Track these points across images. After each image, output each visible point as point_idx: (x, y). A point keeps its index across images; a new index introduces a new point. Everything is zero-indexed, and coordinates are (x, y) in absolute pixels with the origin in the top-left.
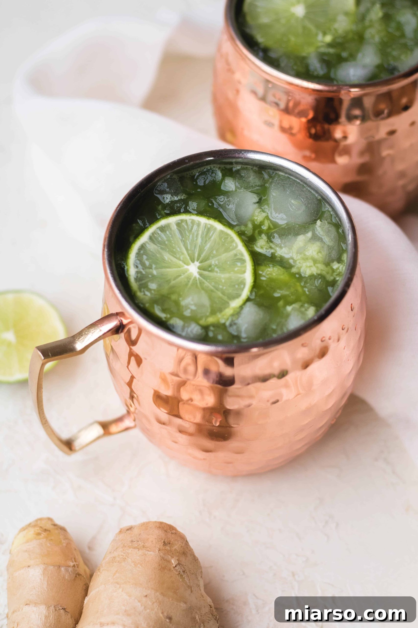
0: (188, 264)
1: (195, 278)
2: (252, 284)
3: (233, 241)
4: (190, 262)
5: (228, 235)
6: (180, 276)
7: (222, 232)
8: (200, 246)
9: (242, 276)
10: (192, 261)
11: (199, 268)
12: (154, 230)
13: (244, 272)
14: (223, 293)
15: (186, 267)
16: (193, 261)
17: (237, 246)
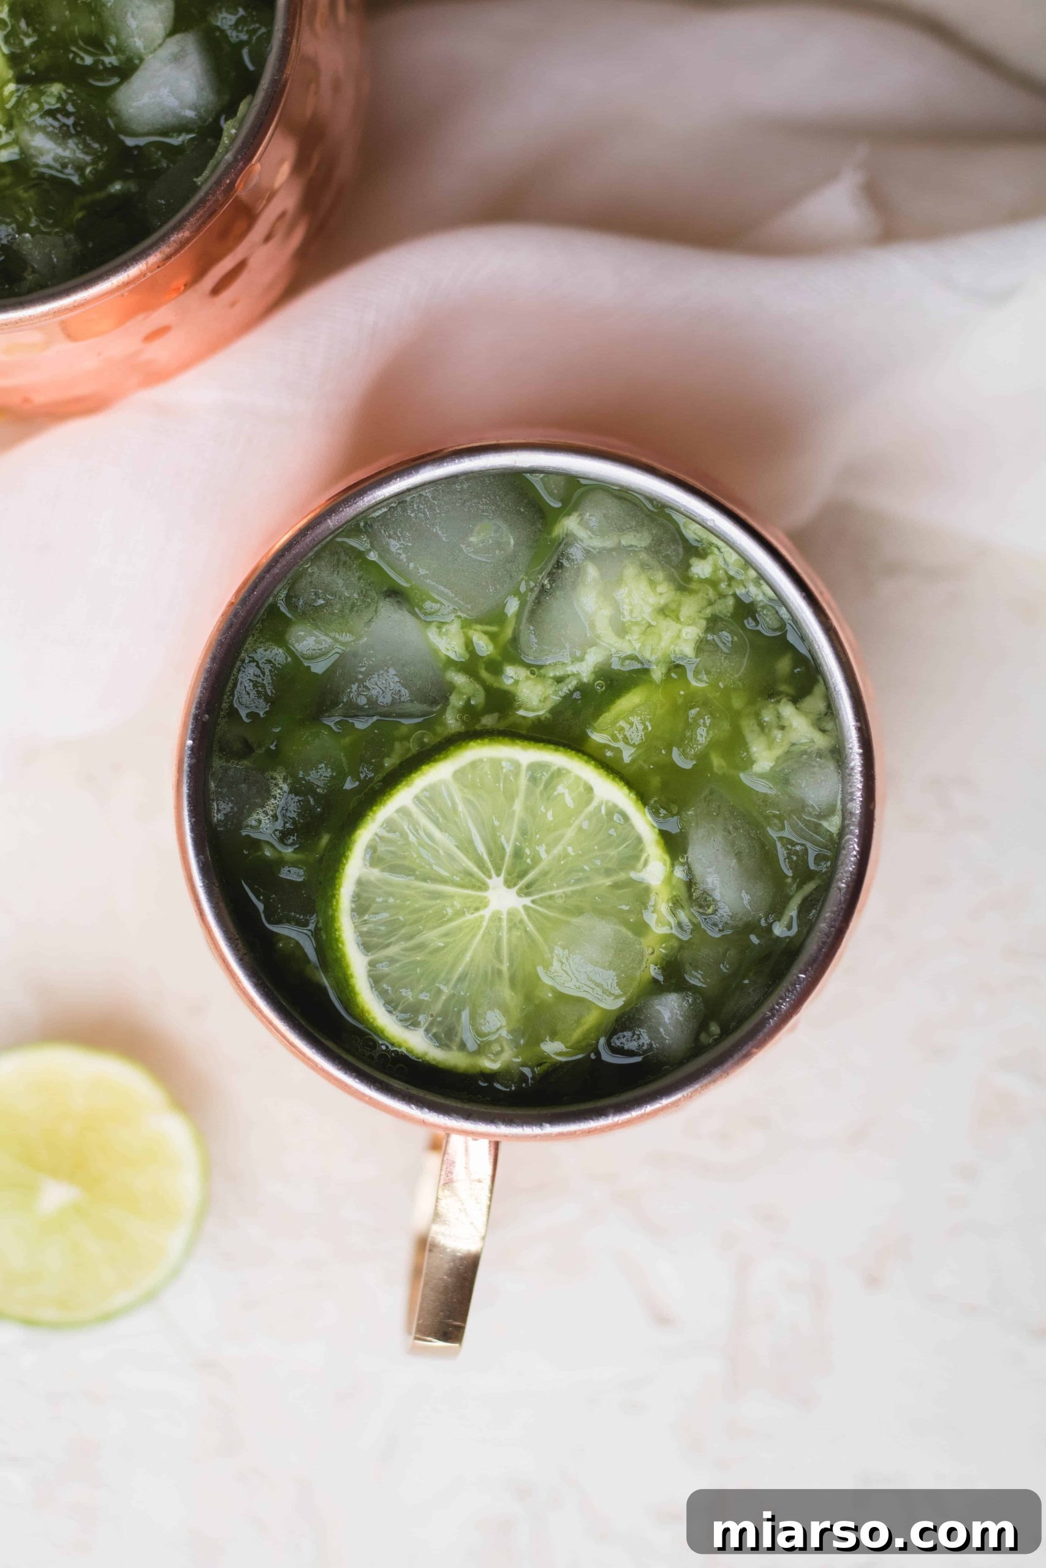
0: (483, 904)
1: (526, 908)
2: (633, 796)
3: (496, 763)
4: (480, 894)
5: (474, 765)
6: (499, 940)
7: (459, 775)
8: (457, 847)
9: (594, 804)
10: (480, 889)
11: (509, 884)
12: (353, 926)
13: (589, 789)
14: (608, 872)
15: (486, 913)
16: (483, 887)
17: (517, 765)
